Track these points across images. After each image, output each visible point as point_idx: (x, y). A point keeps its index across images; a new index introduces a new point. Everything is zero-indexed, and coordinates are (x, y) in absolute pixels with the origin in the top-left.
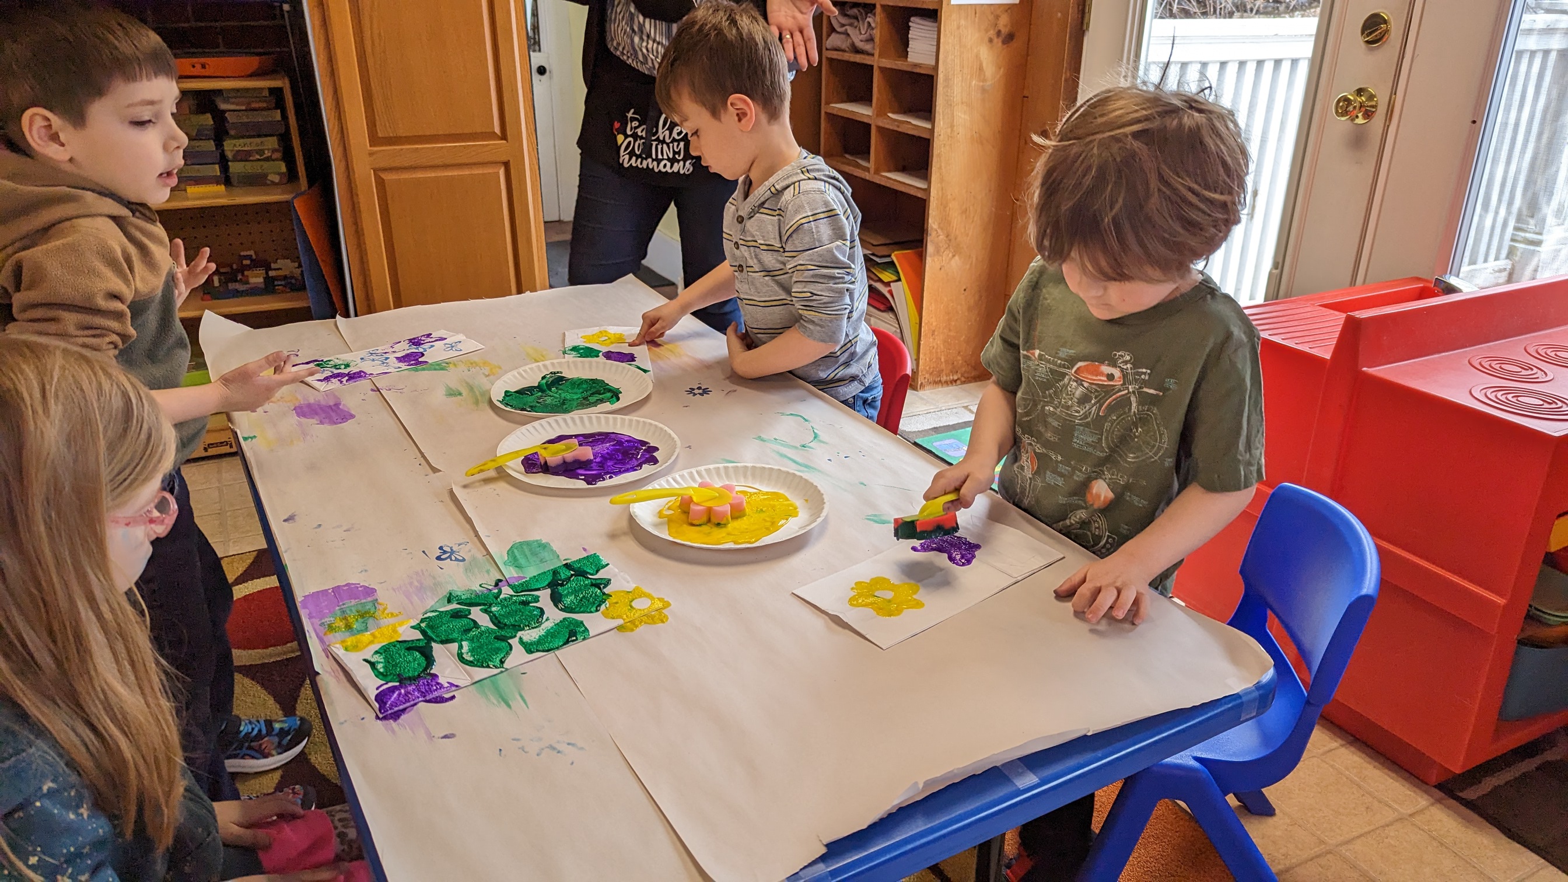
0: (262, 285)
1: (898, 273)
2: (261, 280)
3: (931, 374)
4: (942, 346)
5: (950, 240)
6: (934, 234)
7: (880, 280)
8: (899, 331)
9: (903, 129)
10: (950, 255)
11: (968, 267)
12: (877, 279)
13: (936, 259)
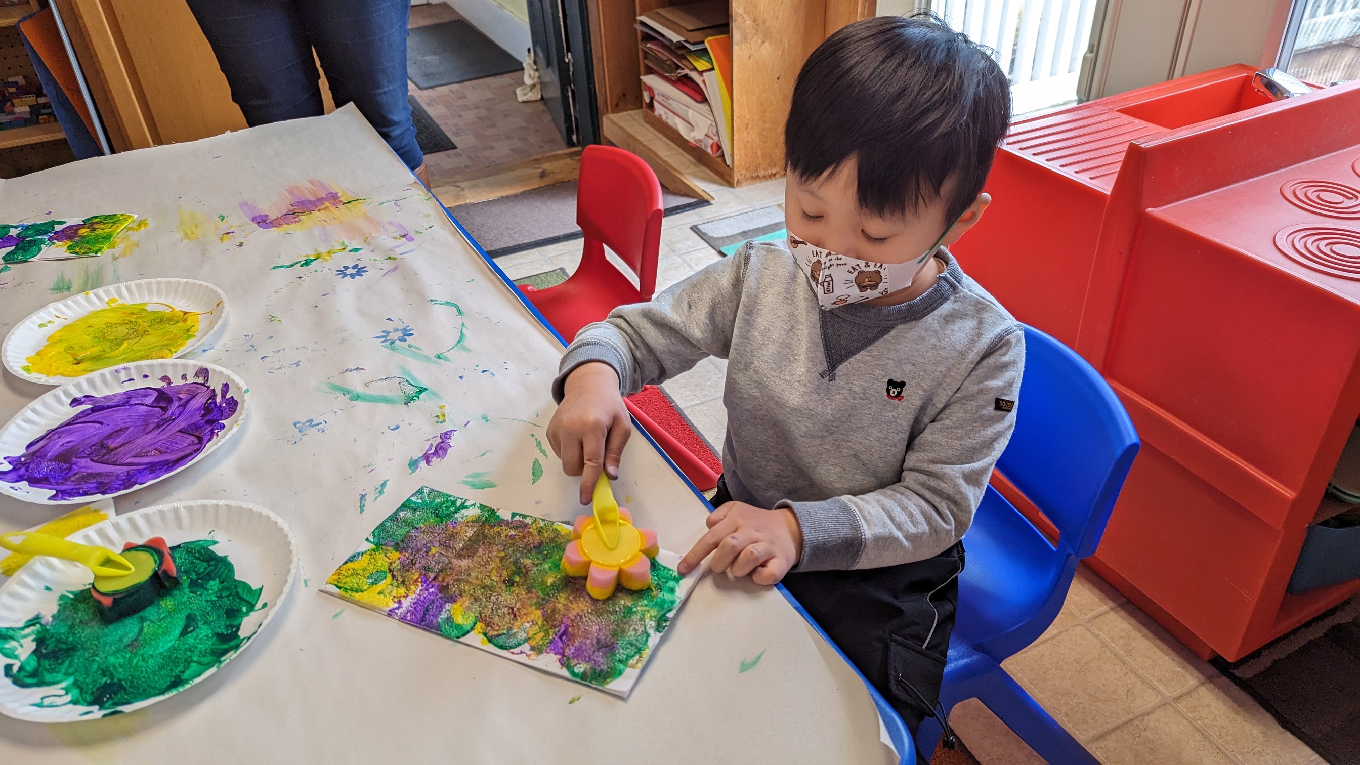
0: (28, 116)
1: (711, 59)
2: (27, 109)
3: (748, 169)
4: (757, 141)
5: (758, 25)
6: (739, 19)
7: (695, 69)
8: (714, 124)
10: (760, 41)
11: (780, 53)
12: (692, 67)
13: (744, 47)
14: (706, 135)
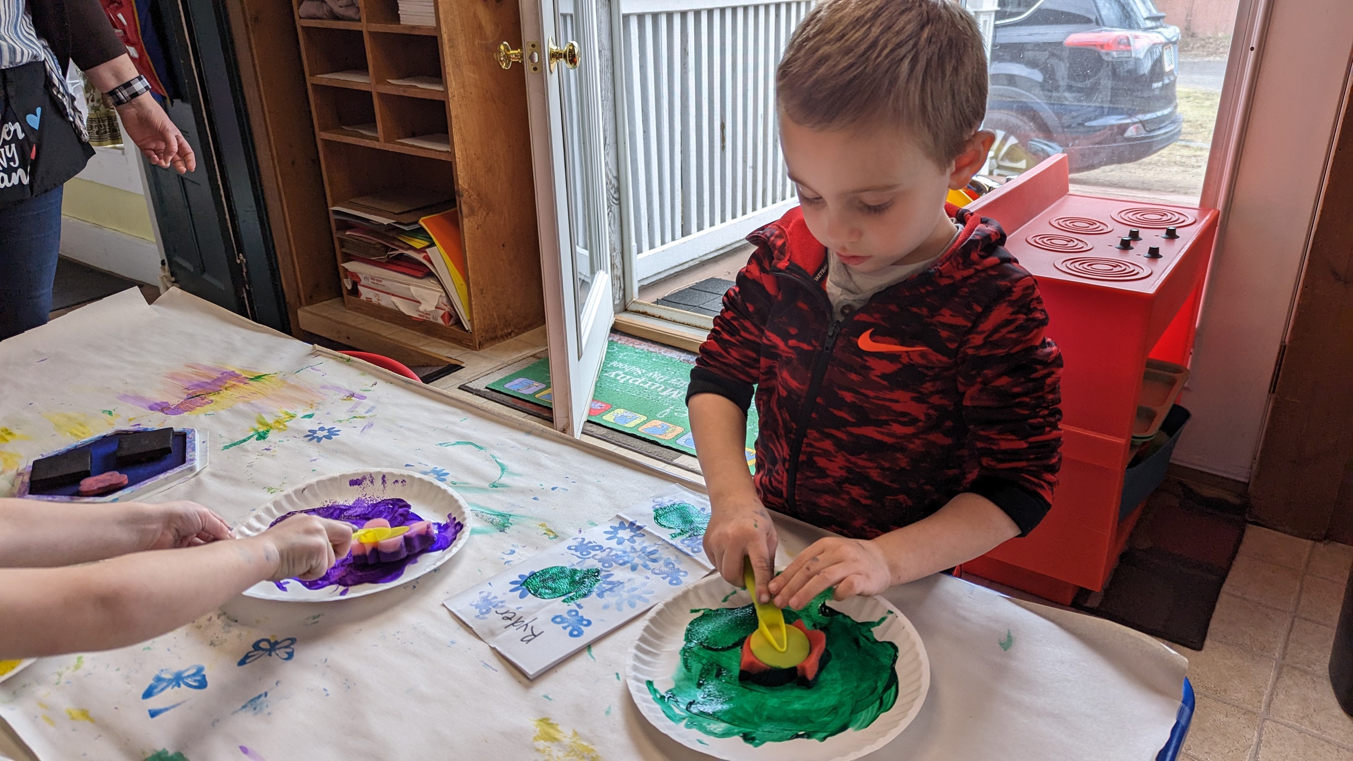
1: (430, 238)
3: (487, 331)
4: (492, 304)
5: (481, 199)
6: (466, 195)
7: (411, 247)
8: (444, 294)
9: (410, 93)
10: (485, 213)
11: (503, 222)
12: (407, 247)
13: (472, 220)
14: (437, 307)
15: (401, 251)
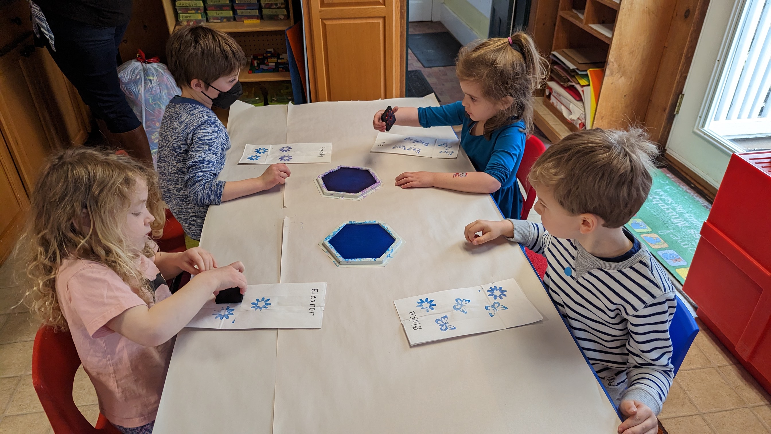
1: (589, 80)
5: (620, 68)
6: (611, 64)
7: (579, 83)
9: (603, 2)
12: (577, 82)
13: (610, 78)
14: (578, 118)
15: (574, 84)
